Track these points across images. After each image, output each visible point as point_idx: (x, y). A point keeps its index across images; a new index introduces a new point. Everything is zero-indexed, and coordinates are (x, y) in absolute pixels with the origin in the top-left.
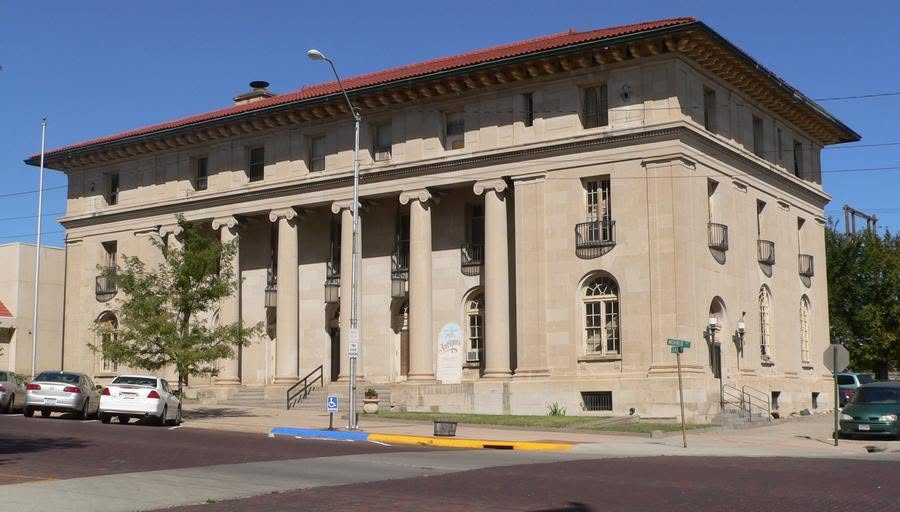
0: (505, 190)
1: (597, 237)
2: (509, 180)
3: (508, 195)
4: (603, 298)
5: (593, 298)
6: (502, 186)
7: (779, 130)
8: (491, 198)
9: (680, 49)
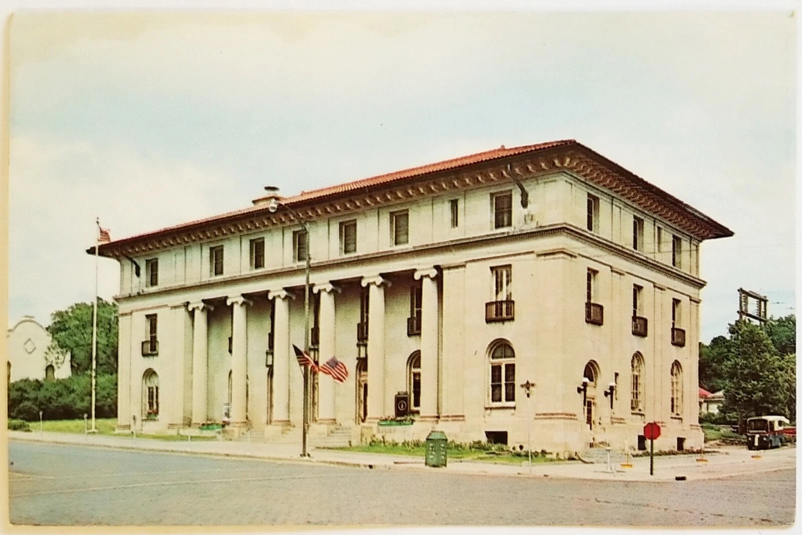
0: (437, 275)
1: (501, 314)
2: (438, 268)
3: (439, 280)
4: (504, 362)
5: (497, 361)
6: (434, 273)
7: (659, 228)
8: (427, 283)
9: (566, 165)
